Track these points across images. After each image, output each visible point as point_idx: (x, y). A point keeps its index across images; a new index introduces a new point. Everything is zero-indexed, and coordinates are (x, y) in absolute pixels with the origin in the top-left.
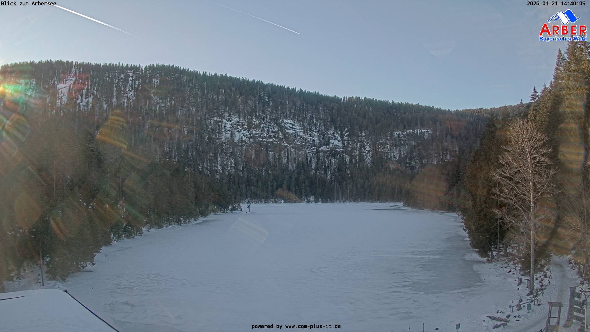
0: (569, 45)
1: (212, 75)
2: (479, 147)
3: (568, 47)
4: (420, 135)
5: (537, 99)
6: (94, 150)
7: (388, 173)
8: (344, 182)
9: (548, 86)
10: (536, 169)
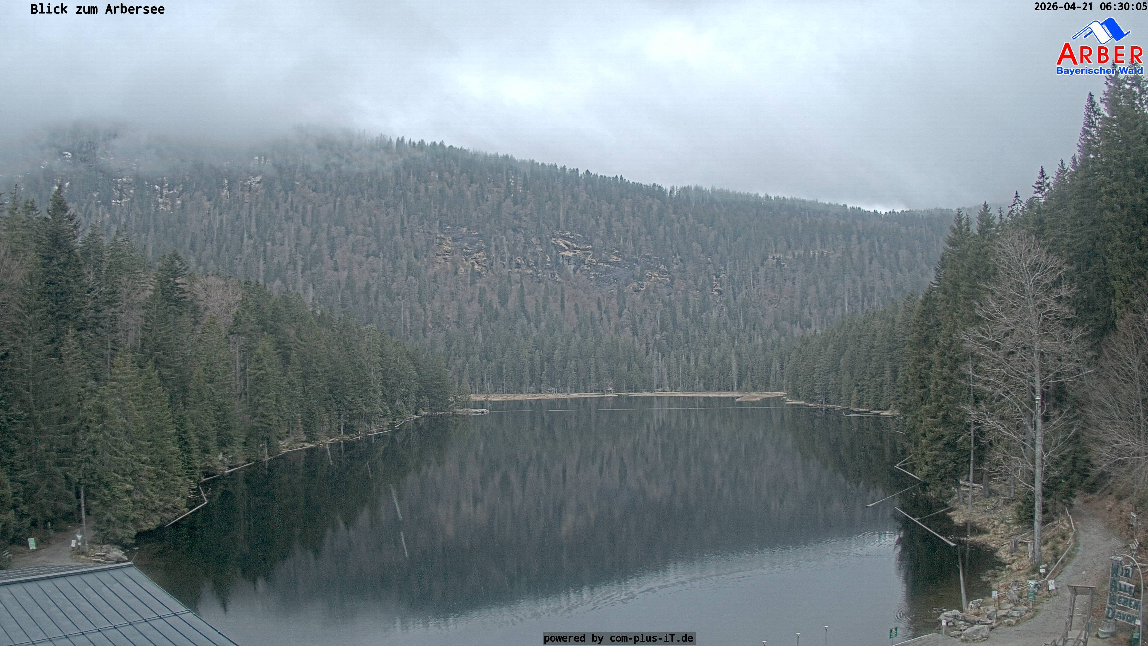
0: (1110, 86)
1: (414, 143)
2: (935, 284)
3: (1106, 89)
4: (818, 260)
5: (1047, 190)
6: (186, 290)
7: (758, 335)
8: (672, 353)
9: (1068, 165)
10: (1045, 326)
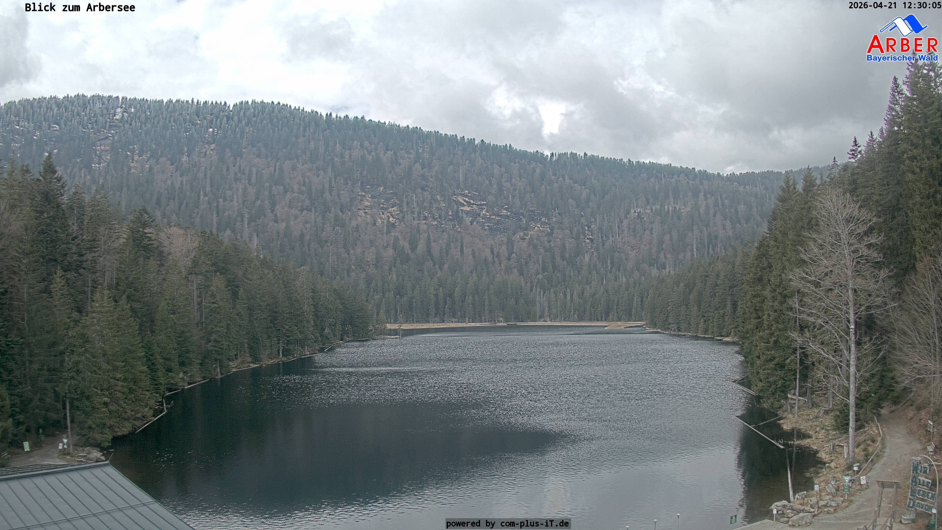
0: (911, 71)
1: (340, 118)
2: (768, 234)
3: (908, 73)
4: (672, 214)
5: (859, 156)
7: (622, 275)
8: (552, 289)
9: (876, 136)
10: (858, 268)
